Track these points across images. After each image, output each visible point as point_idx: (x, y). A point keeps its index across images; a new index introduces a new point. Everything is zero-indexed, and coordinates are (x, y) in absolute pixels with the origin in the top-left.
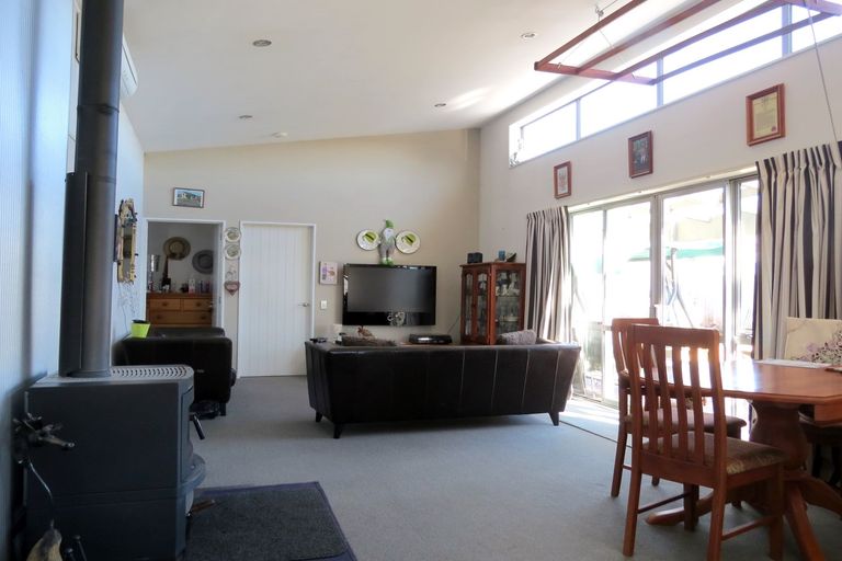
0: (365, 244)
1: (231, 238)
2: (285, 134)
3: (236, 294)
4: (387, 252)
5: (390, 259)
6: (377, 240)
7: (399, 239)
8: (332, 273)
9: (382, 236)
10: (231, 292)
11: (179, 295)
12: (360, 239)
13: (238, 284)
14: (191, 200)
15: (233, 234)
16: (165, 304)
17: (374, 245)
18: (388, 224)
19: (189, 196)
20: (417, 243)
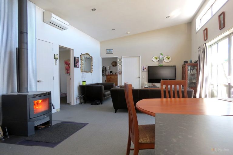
0: (154, 60)
1: (119, 61)
2: (129, 33)
3: (121, 75)
4: (161, 62)
5: (162, 64)
6: (158, 59)
7: (164, 58)
8: (145, 69)
9: (159, 58)
10: (120, 74)
11: (115, 75)
12: (153, 59)
13: (121, 72)
14: (110, 52)
15: (120, 60)
16: (111, 77)
17: (157, 60)
18: (161, 54)
19: (110, 51)
20: (170, 59)
